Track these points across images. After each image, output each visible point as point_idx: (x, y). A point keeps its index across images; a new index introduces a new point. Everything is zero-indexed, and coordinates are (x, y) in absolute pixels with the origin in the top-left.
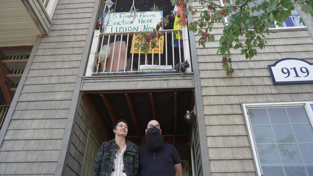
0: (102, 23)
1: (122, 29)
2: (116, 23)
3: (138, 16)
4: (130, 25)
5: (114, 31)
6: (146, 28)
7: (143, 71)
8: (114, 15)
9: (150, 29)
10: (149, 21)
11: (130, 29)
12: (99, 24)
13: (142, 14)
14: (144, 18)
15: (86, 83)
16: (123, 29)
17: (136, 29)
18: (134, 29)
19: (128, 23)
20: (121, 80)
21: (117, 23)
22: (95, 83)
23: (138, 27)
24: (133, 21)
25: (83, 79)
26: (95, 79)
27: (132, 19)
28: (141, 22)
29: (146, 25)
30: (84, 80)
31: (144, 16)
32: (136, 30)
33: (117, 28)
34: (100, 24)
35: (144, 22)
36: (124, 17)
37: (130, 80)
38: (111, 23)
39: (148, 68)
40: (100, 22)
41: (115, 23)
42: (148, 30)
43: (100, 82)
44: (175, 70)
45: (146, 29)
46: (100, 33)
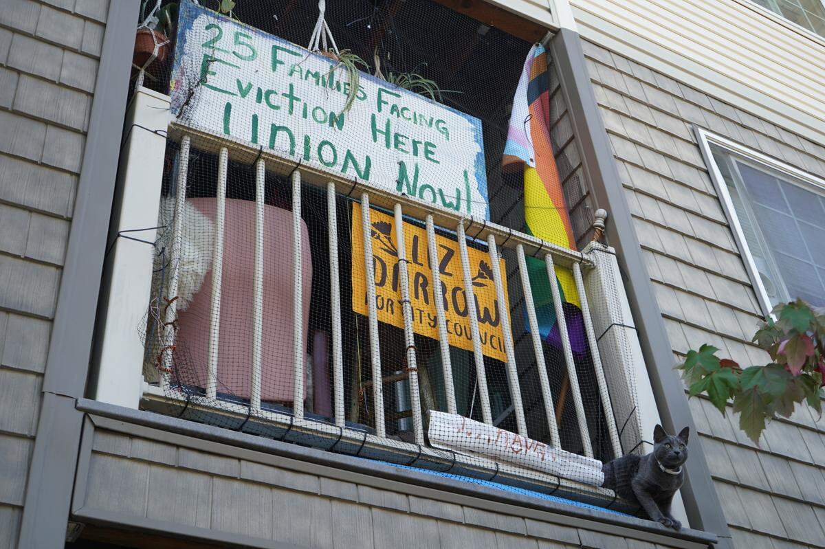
0: (169, 50)
1: (282, 137)
2: (250, 86)
3: (365, 97)
4: (327, 133)
5: (240, 133)
6: (411, 183)
7: (459, 458)
8: (242, 39)
9: (428, 195)
10: (421, 148)
11: (327, 154)
12: (150, 54)
13: (385, 96)
14: (398, 125)
15: (110, 458)
16: (293, 144)
17: (362, 167)
18: (350, 164)
19: (319, 113)
20: (347, 491)
21: (259, 90)
22: (173, 473)
23: (368, 158)
24: (342, 115)
25: (88, 426)
26: (178, 446)
27: (336, 102)
28: (381, 138)
29: (410, 161)
30: (98, 429)
31: (394, 108)
32: (359, 172)
33: (255, 118)
34: (156, 53)
35: (401, 146)
36: (296, 74)
37: (399, 501)
38: (221, 76)
39: (482, 444)
40: (158, 46)
41: (244, 87)
42: (417, 195)
43: (212, 475)
44: (611, 493)
45: (408, 185)
46: (173, 118)
